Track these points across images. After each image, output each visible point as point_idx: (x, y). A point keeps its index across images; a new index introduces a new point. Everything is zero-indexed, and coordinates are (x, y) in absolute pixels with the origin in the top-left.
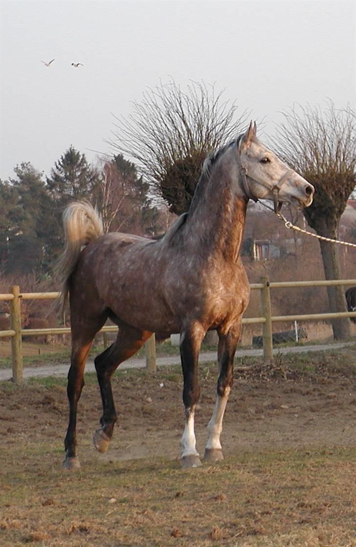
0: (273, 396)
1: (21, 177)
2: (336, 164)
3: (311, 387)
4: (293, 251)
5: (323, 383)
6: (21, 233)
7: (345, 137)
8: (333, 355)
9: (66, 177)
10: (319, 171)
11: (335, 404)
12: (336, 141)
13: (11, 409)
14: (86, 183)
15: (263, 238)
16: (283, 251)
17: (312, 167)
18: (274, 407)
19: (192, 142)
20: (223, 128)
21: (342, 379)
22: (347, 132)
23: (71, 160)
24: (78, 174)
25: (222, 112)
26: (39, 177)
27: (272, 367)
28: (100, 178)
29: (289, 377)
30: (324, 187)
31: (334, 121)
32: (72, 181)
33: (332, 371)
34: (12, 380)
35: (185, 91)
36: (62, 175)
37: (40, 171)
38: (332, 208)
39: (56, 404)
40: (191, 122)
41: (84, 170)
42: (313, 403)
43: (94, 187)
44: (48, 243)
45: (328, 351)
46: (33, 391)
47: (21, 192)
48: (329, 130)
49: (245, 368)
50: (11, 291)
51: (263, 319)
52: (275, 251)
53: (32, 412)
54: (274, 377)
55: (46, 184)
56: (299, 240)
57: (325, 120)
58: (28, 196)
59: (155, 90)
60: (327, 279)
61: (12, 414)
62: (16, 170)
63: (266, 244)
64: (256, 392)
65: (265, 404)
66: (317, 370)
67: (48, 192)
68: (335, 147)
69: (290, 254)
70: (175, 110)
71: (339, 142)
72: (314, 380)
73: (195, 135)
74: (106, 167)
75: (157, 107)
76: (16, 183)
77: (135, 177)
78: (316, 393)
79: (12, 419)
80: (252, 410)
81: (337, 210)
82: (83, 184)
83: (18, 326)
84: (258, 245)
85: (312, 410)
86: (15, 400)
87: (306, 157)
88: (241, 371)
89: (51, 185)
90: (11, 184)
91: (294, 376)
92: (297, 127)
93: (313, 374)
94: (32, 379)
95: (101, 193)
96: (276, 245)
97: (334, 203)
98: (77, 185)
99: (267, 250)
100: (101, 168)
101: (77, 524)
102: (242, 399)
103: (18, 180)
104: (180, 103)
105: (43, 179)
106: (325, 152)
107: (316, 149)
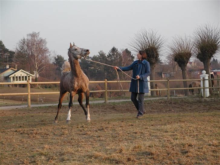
0: (170, 108)
1: (100, 54)
2: (186, 50)
3: (179, 106)
4: (173, 75)
5: (182, 105)
6: (100, 69)
7: (189, 43)
8: (185, 99)
9: (112, 54)
10: (182, 52)
11: (185, 110)
12: (186, 44)
13: (105, 109)
14: (118, 56)
15: (165, 72)
16: (170, 75)
17: (180, 51)
18: (170, 110)
19: (149, 44)
20: (157, 41)
21: (187, 104)
22: (189, 42)
23: (114, 50)
24: (116, 54)
25: (157, 36)
26: (105, 55)
27: (169, 101)
28: (121, 55)
29: (174, 104)
30: (183, 56)
31: (186, 39)
32: (114, 56)
33: (185, 102)
34: (105, 102)
35: (148, 31)
36: (111, 54)
37: (105, 53)
38: (185, 62)
39: (116, 108)
40: (149, 39)
41: (117, 53)
42: (180, 110)
43: (119, 57)
44: (107, 72)
45: (183, 98)
46: (110, 105)
47: (100, 59)
48: (185, 42)
49: (162, 101)
50: (105, 81)
51: (167, 89)
52: (168, 75)
53: (110, 110)
54: (170, 103)
55: (107, 56)
56: (175, 72)
57: (184, 39)
58: (102, 60)
59: (140, 31)
60: (183, 79)
61: (105, 110)
62: (99, 52)
63: (166, 73)
64: (165, 107)
65: (168, 110)
66: (181, 102)
67: (108, 59)
68: (186, 46)
69: (172, 76)
70: (145, 36)
71: (187, 45)
72: (180, 105)
73: (150, 42)
74: (123, 52)
75: (141, 35)
76: (99, 56)
77: (131, 55)
78: (181, 108)
79: (105, 112)
80: (164, 111)
81: (186, 62)
82: (117, 57)
83: (106, 89)
84: (164, 74)
85: (180, 111)
86: (106, 107)
87: (178, 49)
88: (162, 102)
89: (108, 57)
90: (97, 56)
91: (175, 103)
92: (176, 41)
93: (180, 103)
94: (110, 102)
95: (121, 59)
96: (169, 74)
97: (186, 60)
98: (115, 57)
99: (166, 75)
100: (121, 52)
101: (131, 124)
102: (162, 108)
103: (99, 55)
104: (147, 34)
105: (106, 55)
106: (183, 47)
107: (181, 46)
